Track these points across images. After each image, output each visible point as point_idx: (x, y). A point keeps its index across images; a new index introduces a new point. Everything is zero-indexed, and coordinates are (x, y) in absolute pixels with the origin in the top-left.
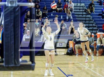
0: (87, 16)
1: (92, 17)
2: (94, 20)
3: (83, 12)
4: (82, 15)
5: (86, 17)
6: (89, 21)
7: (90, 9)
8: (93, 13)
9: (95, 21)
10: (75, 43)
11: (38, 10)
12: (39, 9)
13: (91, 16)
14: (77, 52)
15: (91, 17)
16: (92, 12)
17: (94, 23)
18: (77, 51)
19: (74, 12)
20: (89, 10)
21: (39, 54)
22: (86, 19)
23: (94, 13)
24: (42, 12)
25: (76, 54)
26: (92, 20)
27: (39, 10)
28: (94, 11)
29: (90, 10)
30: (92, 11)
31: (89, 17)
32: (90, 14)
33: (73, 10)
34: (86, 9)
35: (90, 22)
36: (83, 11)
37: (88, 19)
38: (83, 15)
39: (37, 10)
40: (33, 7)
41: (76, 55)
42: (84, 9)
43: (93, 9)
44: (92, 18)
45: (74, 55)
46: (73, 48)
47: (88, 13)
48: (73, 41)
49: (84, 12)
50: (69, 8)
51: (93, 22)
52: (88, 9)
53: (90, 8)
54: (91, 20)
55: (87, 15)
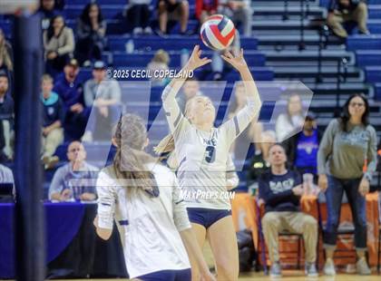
0: (325, 53)
1: (357, 56)
2: (366, 72)
3: (302, 28)
4: (301, 49)
5: (320, 59)
6: (339, 82)
7: (343, 15)
8: (361, 33)
9: (370, 78)
10: (261, 202)
11: (52, 22)
12: (55, 17)
13: (347, 50)
14: (277, 257)
15: (348, 59)
16: (356, 30)
17: (366, 92)
18: (275, 251)
19: (254, 28)
20: (336, 20)
21: (63, 272)
22: (320, 66)
23: (368, 35)
24: (75, 32)
25: (268, 268)
26: (356, 75)
27: (60, 21)
28: (365, 21)
29: (340, 19)
30: (351, 25)
31: (338, 59)
32: (342, 41)
33: (250, 22)
34: (320, 13)
35: (343, 87)
36: (306, 23)
37: (334, 70)
38: (301, 45)
39: (46, 23)
40: (28, 13)
41: (268, 274)
42: (308, 13)
43: (360, 11)
44: (356, 65)
45: (258, 269)
46: (251, 233)
47: (334, 34)
48: (251, 192)
49: (311, 28)
50: (227, 10)
51: (361, 86)
52: (330, 11)
53: (341, 7)
54: (346, 75)
55: (327, 43)
